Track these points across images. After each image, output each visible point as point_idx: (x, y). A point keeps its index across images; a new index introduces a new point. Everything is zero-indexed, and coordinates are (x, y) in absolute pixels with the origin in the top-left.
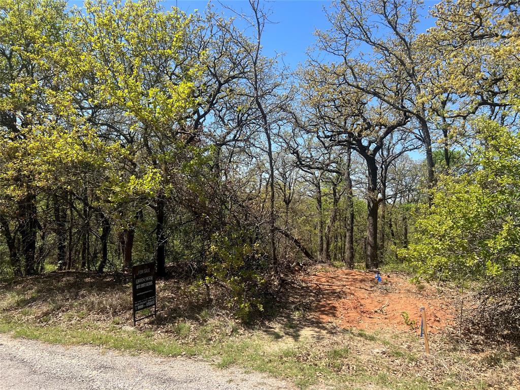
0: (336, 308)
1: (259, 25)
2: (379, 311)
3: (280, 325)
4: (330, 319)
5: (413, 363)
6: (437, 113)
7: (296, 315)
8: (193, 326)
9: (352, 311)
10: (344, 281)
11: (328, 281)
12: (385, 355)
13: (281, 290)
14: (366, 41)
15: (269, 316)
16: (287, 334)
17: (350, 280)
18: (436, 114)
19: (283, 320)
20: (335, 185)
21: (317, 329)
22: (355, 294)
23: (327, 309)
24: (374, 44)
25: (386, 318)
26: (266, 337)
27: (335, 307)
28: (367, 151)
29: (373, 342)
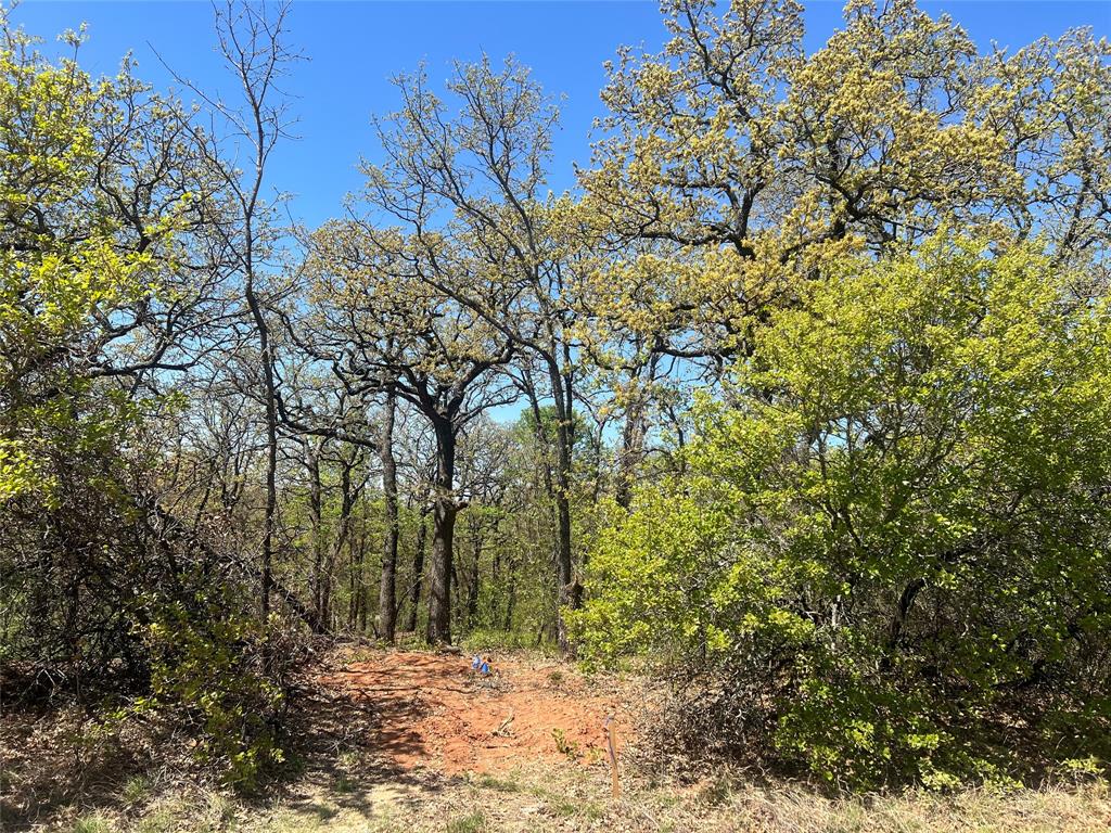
0: (419, 736)
1: (261, 137)
2: (501, 733)
3: (319, 789)
4: (418, 761)
5: (598, 820)
6: (596, 359)
7: (345, 762)
8: (113, 821)
9: (453, 739)
10: (410, 678)
11: (378, 682)
12: (546, 815)
13: (289, 711)
14: (453, 199)
15: (289, 771)
16: (343, 805)
17: (422, 674)
18: (593, 360)
19: (320, 777)
20: (349, 468)
21: (398, 786)
22: (445, 702)
23: (403, 740)
24: (468, 208)
25: (519, 745)
26: (303, 818)
27: (416, 735)
28: (435, 406)
29: (515, 795)
